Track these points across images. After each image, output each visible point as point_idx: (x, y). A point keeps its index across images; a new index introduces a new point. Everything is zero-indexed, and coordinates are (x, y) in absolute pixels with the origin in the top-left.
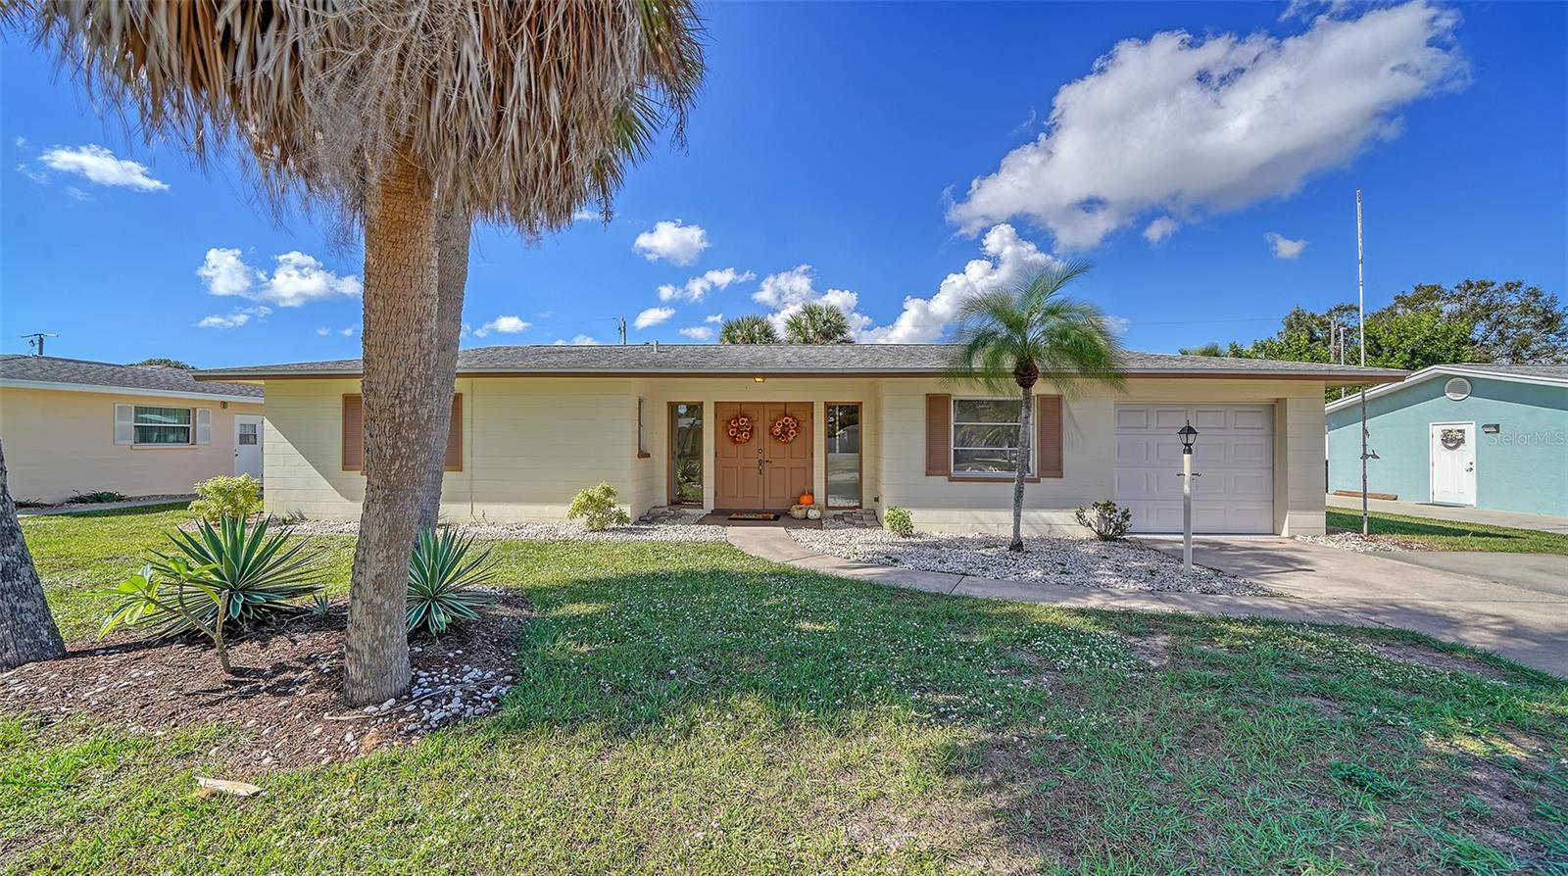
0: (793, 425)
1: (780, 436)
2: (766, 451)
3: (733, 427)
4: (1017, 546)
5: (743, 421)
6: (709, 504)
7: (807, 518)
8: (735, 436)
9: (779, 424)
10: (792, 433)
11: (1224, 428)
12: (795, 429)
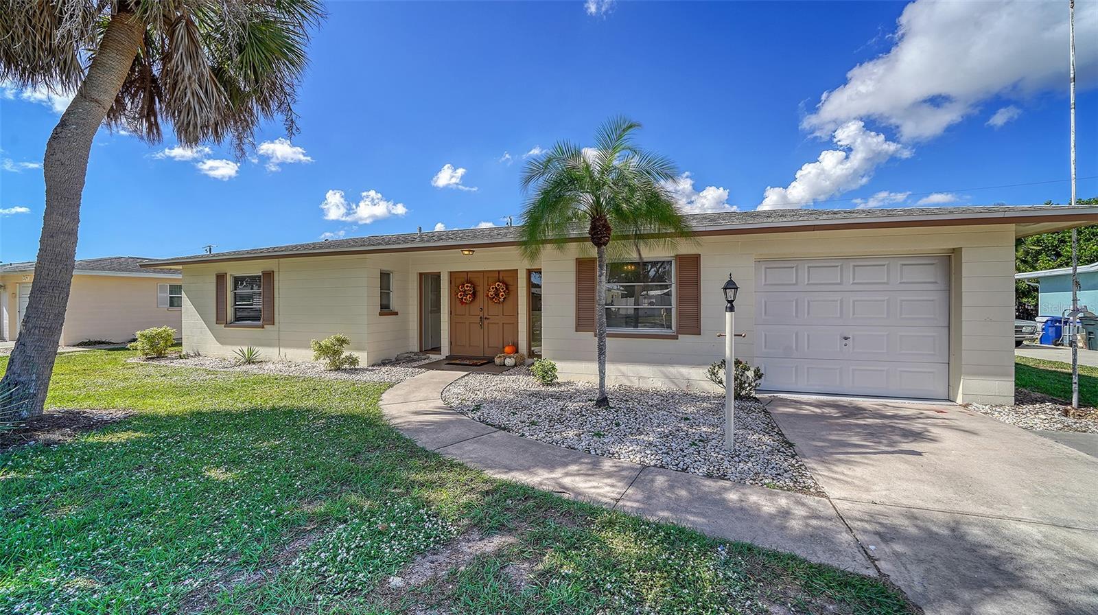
0: (503, 289)
1: (494, 297)
2: (486, 308)
3: (461, 291)
4: (603, 402)
5: (467, 286)
6: (445, 351)
7: (504, 365)
8: (462, 299)
9: (493, 288)
10: (502, 295)
11: (887, 283)
12: (504, 292)
